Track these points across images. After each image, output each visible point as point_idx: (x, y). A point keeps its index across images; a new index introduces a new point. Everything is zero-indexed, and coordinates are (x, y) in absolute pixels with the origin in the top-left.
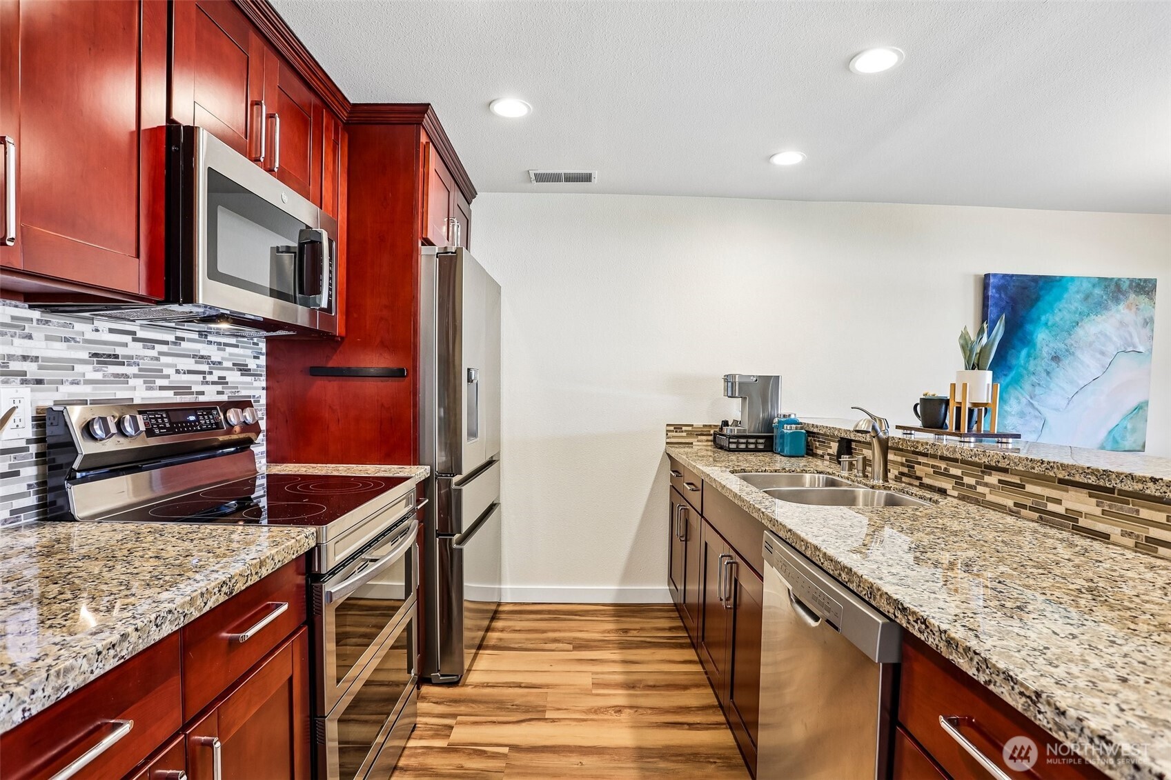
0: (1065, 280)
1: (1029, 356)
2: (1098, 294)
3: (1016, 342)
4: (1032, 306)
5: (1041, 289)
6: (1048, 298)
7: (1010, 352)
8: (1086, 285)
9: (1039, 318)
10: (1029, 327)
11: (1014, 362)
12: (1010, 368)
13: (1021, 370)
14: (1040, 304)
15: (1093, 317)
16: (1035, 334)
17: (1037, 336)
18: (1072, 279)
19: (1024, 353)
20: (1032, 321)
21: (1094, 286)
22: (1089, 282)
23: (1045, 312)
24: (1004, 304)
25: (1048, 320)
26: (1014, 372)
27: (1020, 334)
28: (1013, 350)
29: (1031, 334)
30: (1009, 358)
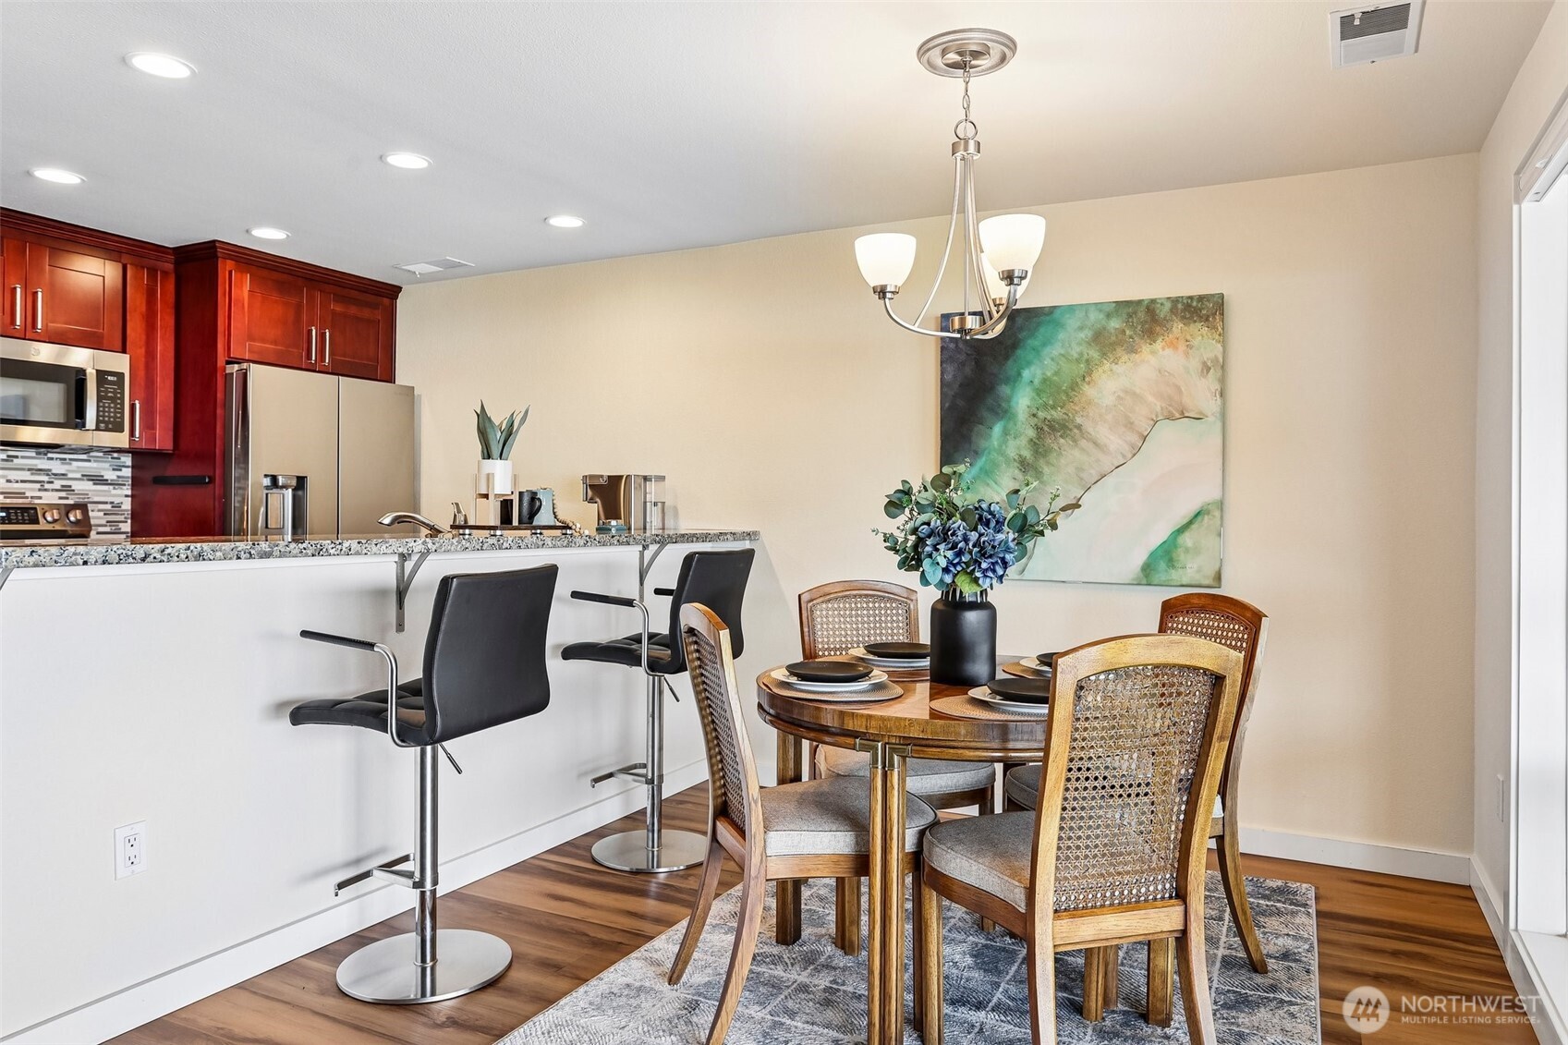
0: (1057, 314)
1: (1006, 433)
2: (1116, 329)
3: (986, 414)
4: (1007, 358)
5: (1021, 329)
6: (1032, 342)
7: (976, 429)
8: (1094, 316)
9: (1019, 374)
10: (1004, 390)
11: (983, 444)
12: (976, 454)
13: (994, 455)
14: (1019, 352)
15: (1107, 365)
16: (1014, 400)
17: (1017, 403)
18: (1071, 308)
19: (997, 429)
20: (1007, 381)
21: (1109, 316)
22: (1101, 311)
23: (1029, 364)
24: (962, 357)
25: (1034, 376)
26: (984, 459)
27: (990, 401)
28: (980, 426)
29: (1009, 400)
30: (974, 438)
